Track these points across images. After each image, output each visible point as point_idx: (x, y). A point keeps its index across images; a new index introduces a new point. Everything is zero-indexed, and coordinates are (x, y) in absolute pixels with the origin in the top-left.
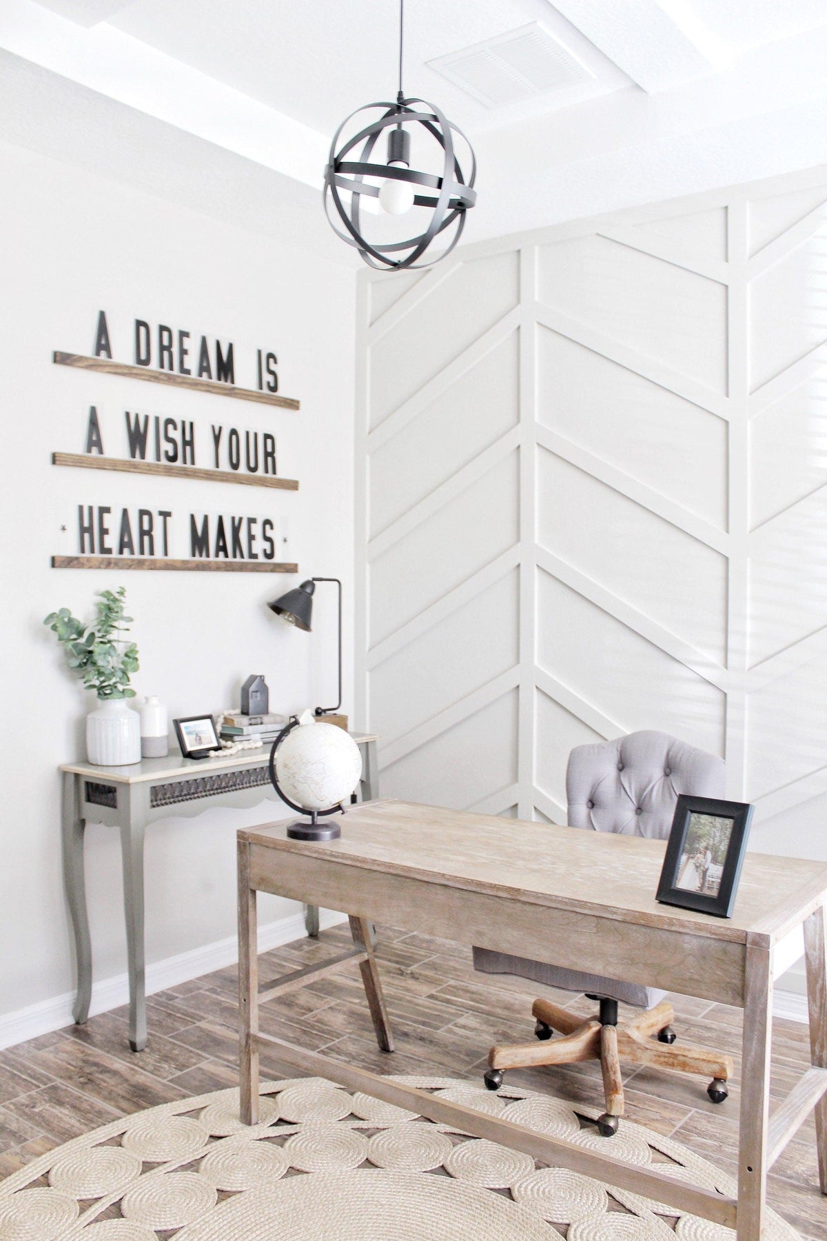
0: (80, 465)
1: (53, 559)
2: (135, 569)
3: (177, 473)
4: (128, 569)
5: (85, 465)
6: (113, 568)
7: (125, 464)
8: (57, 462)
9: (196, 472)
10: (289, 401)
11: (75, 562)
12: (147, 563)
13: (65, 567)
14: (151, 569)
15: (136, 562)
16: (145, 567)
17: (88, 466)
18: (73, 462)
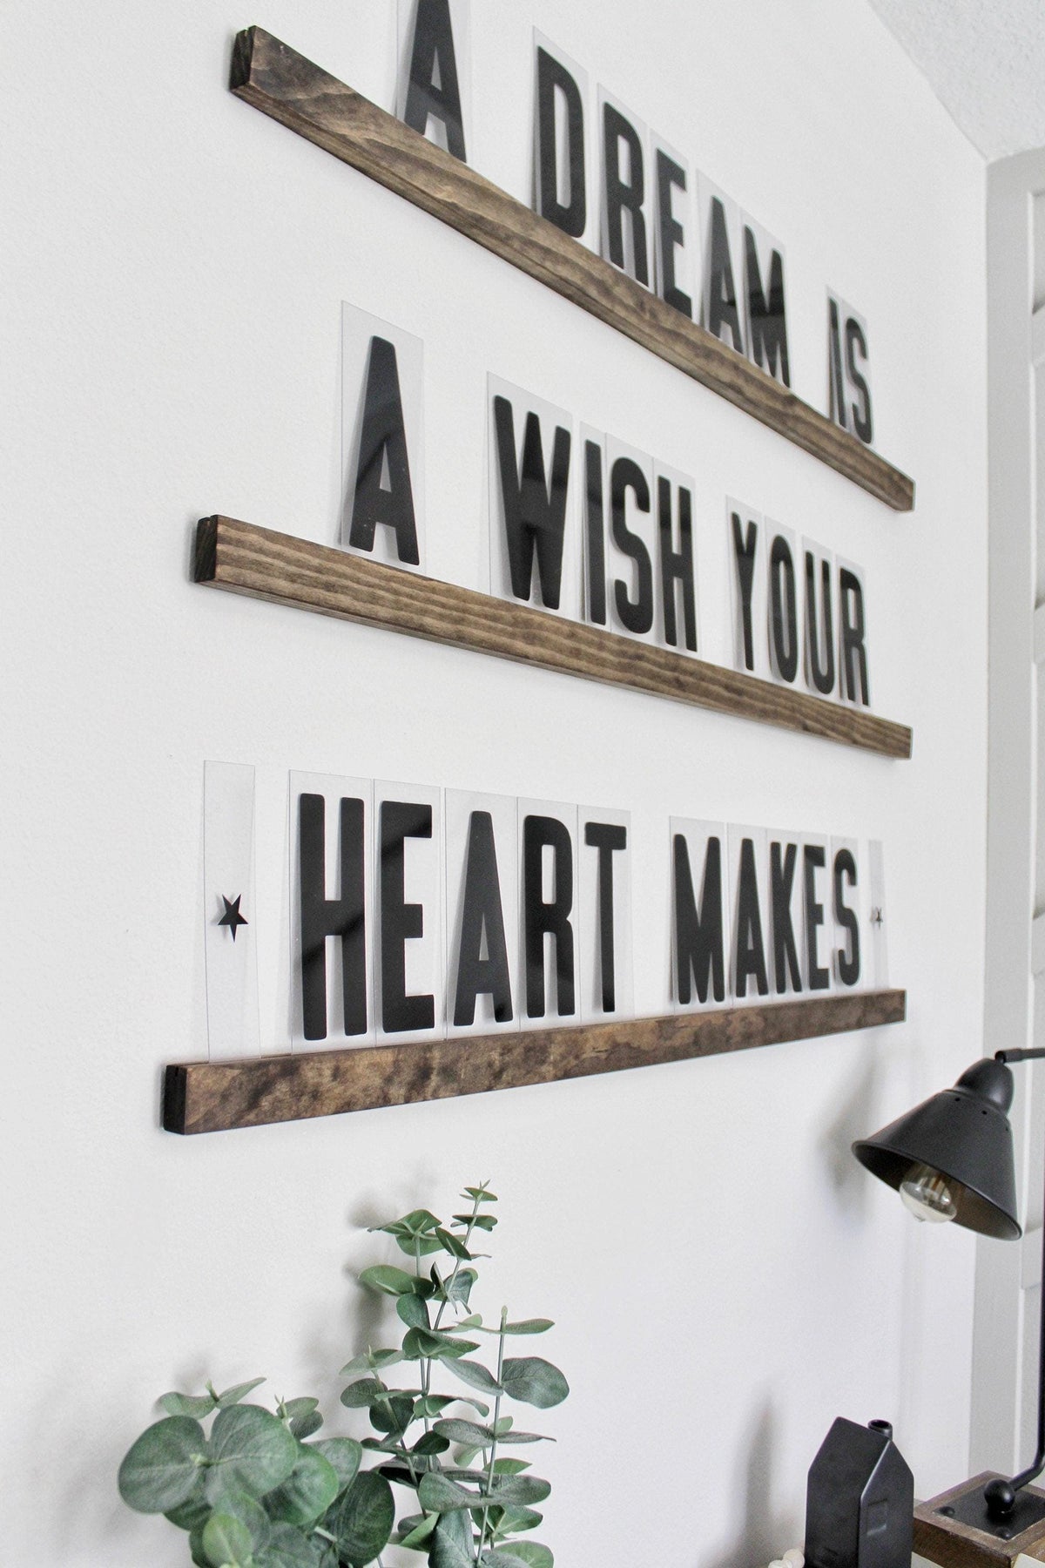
0: (321, 594)
1: (175, 1081)
2: (511, 1084)
3: (653, 676)
4: (490, 1089)
5: (345, 600)
6: (435, 1096)
7: (495, 619)
8: (220, 570)
9: (703, 678)
10: (896, 478)
11: (282, 1088)
12: (555, 1052)
13: (235, 1124)
14: (567, 1075)
15: (518, 1052)
16: (545, 1069)
17: (359, 606)
18: (292, 578)
